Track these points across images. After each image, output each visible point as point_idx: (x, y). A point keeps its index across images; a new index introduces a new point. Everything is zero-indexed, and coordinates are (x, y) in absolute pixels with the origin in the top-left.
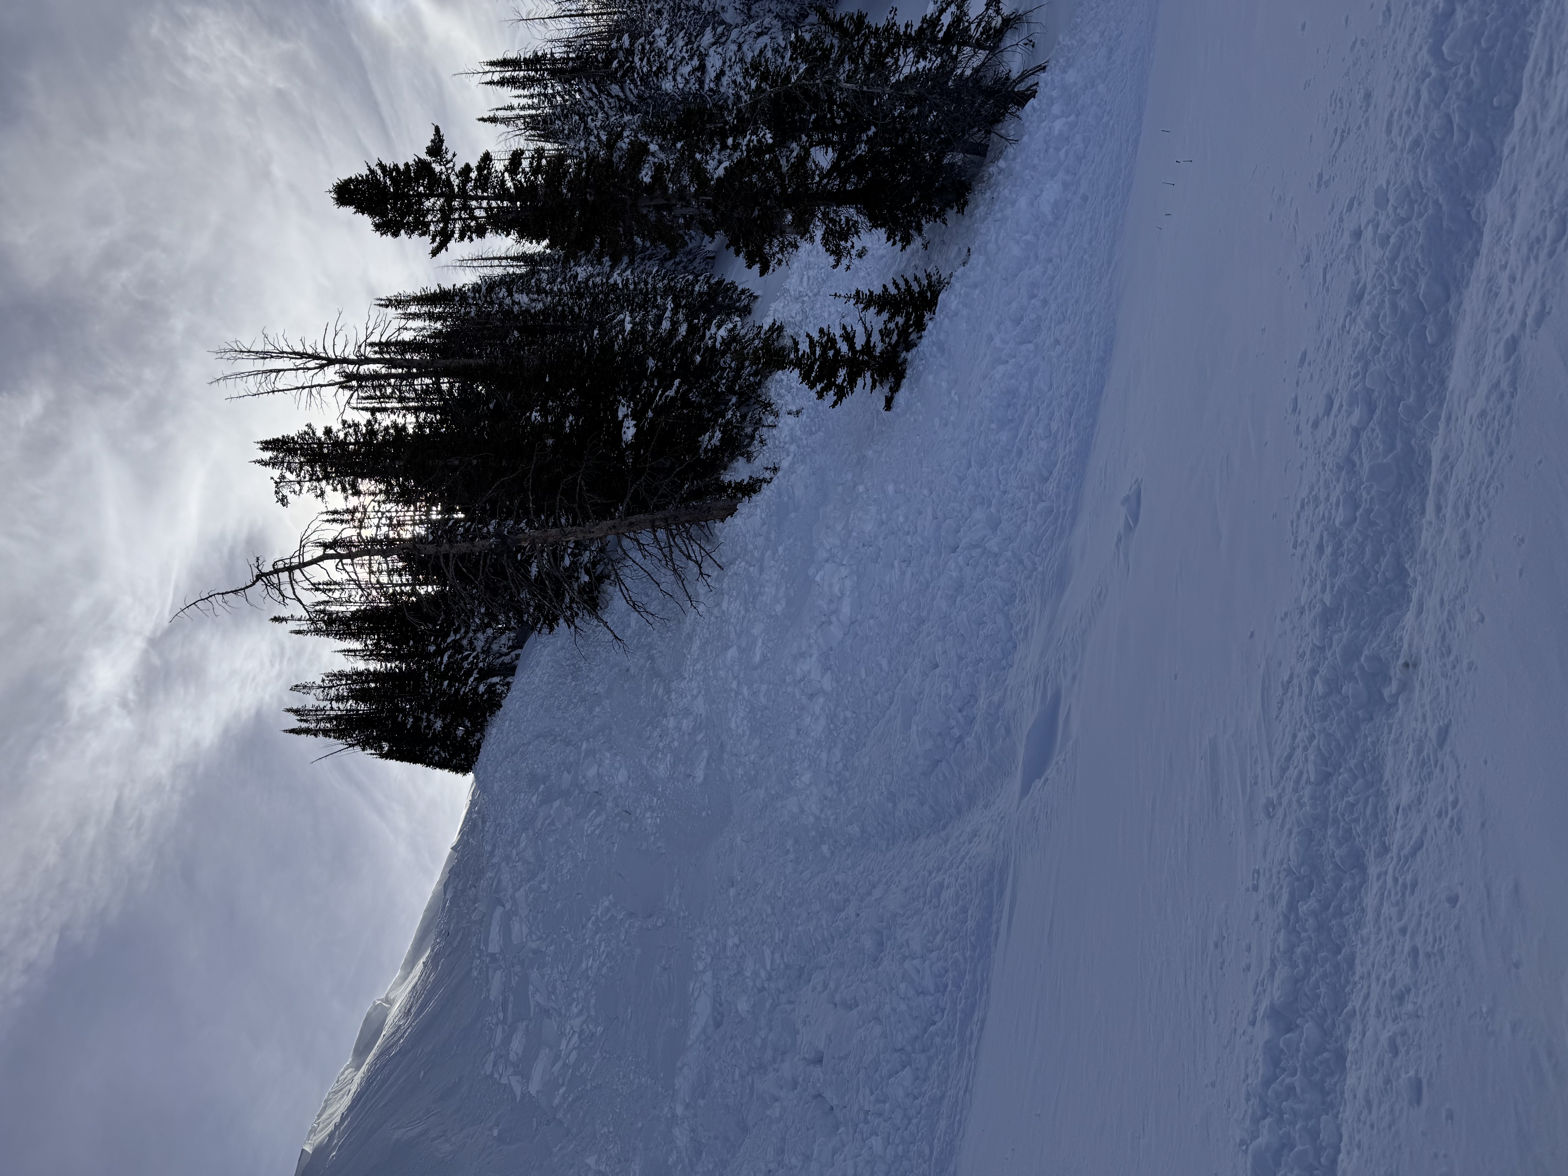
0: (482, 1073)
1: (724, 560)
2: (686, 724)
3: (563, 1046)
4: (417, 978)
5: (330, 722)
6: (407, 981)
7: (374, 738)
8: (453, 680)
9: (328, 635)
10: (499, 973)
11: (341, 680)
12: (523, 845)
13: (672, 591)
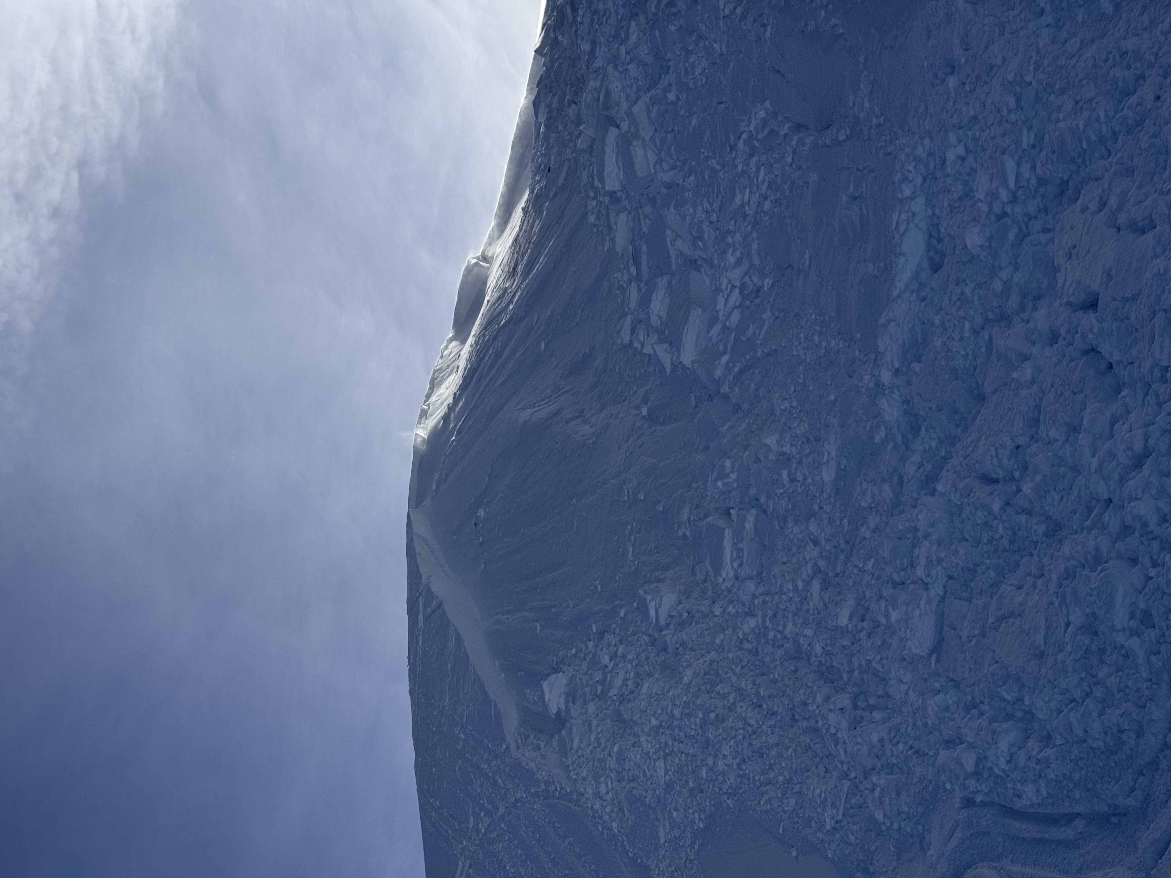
0: (619, 342)
3: (720, 305)
4: (517, 229)
6: (505, 234)
10: (623, 217)
12: (634, 38)
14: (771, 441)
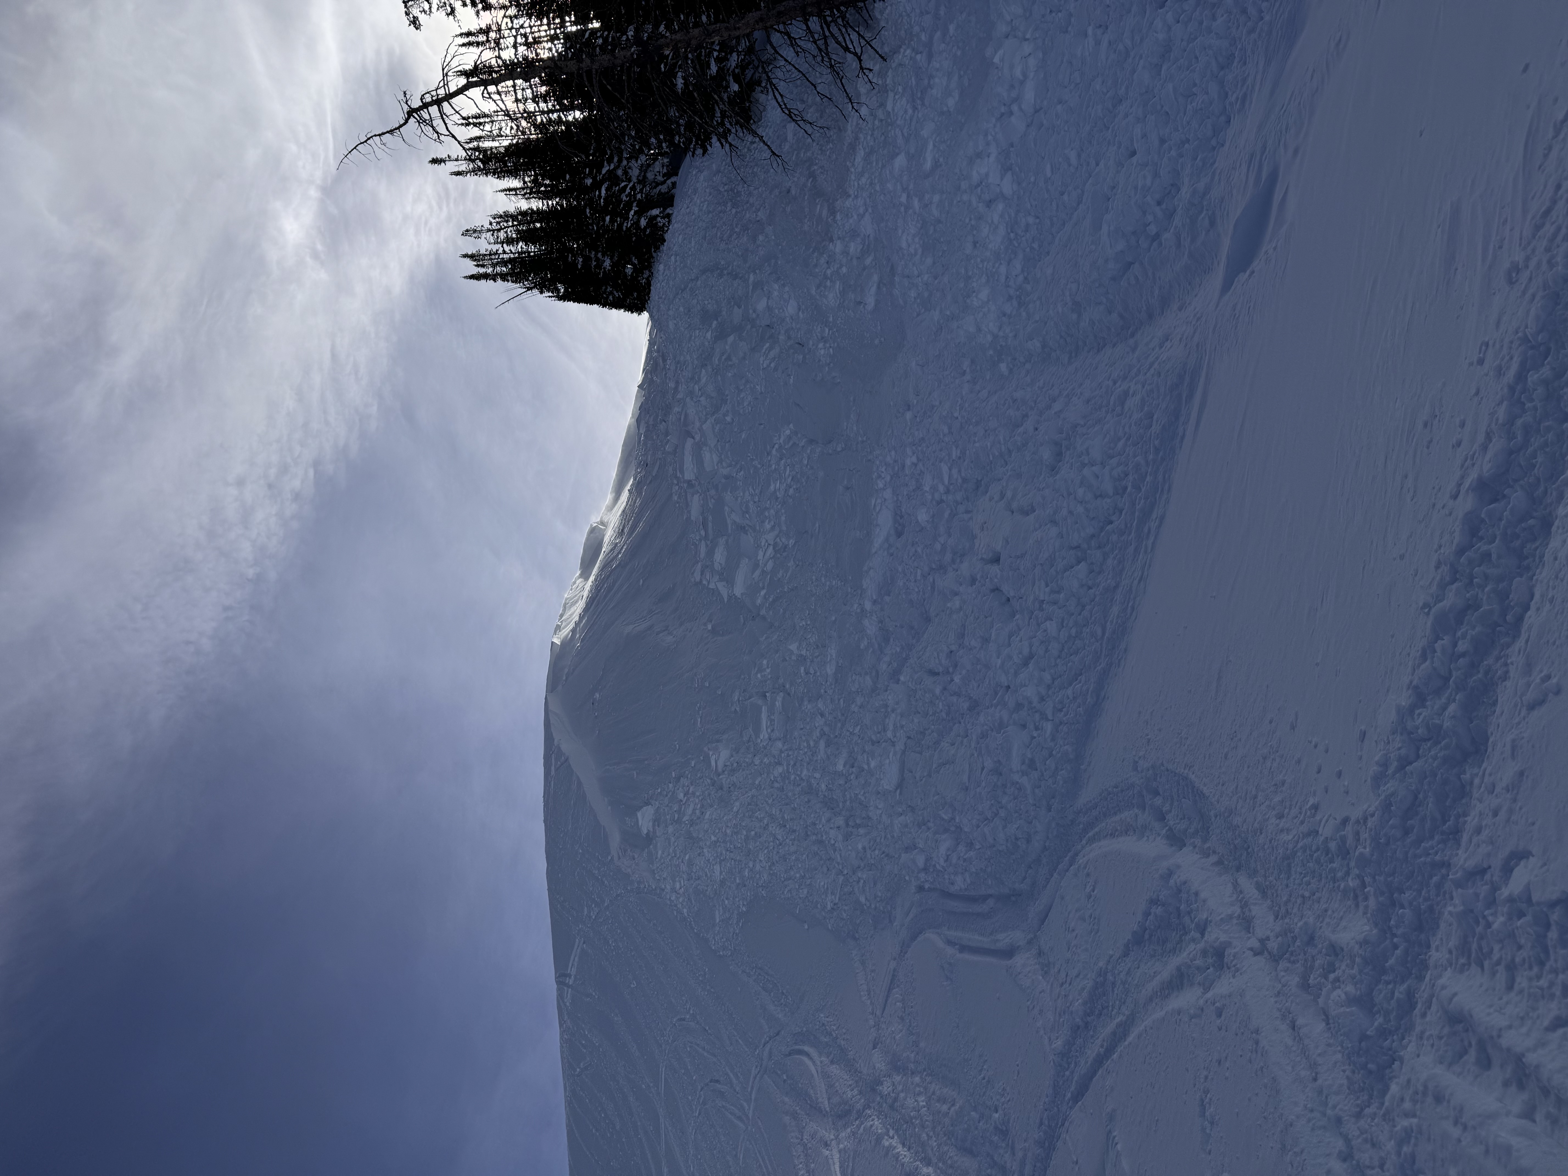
0: (693, 580)
1: (886, 49)
2: (854, 248)
3: (760, 557)
4: (625, 504)
5: (506, 266)
6: (616, 507)
7: (548, 280)
8: (614, 215)
9: (486, 174)
10: (696, 497)
11: (507, 221)
12: (704, 380)
13: (830, 94)
14: (793, 647)
